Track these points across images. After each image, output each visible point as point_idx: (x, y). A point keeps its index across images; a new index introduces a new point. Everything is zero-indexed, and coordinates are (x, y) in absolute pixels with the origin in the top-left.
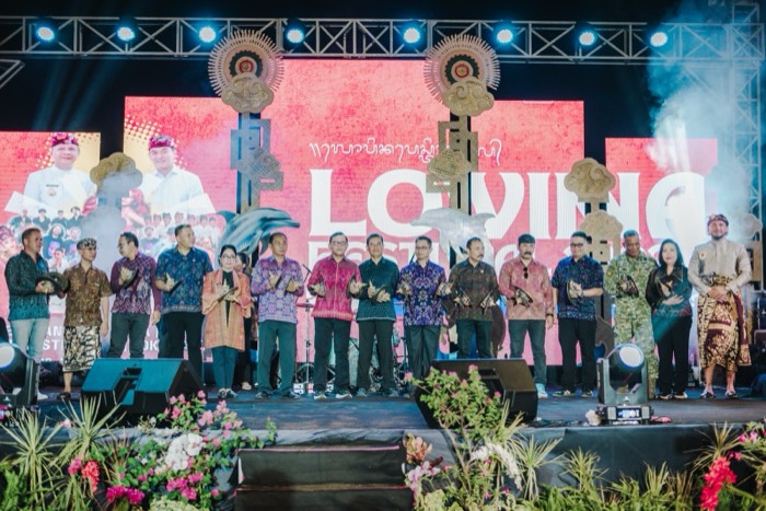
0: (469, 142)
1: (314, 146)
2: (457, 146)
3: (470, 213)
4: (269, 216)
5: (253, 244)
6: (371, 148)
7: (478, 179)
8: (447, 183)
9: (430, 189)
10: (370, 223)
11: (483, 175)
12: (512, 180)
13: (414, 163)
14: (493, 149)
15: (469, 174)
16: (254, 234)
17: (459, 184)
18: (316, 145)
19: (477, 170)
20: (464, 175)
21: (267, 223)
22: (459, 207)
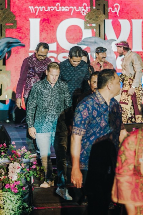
0: (104, 5)
1: (31, 8)
2: (99, 7)
3: (105, 39)
4: (11, 41)
5: (3, 54)
6: (58, 9)
7: (109, 23)
8: (94, 25)
9: (86, 28)
10: (58, 44)
11: (111, 20)
12: (124, 23)
13: (78, 15)
14: (116, 8)
15: (104, 21)
16: (4, 50)
17: (100, 26)
18: (32, 7)
19: (108, 18)
20: (102, 21)
21: (10, 45)
22: (100, 36)
